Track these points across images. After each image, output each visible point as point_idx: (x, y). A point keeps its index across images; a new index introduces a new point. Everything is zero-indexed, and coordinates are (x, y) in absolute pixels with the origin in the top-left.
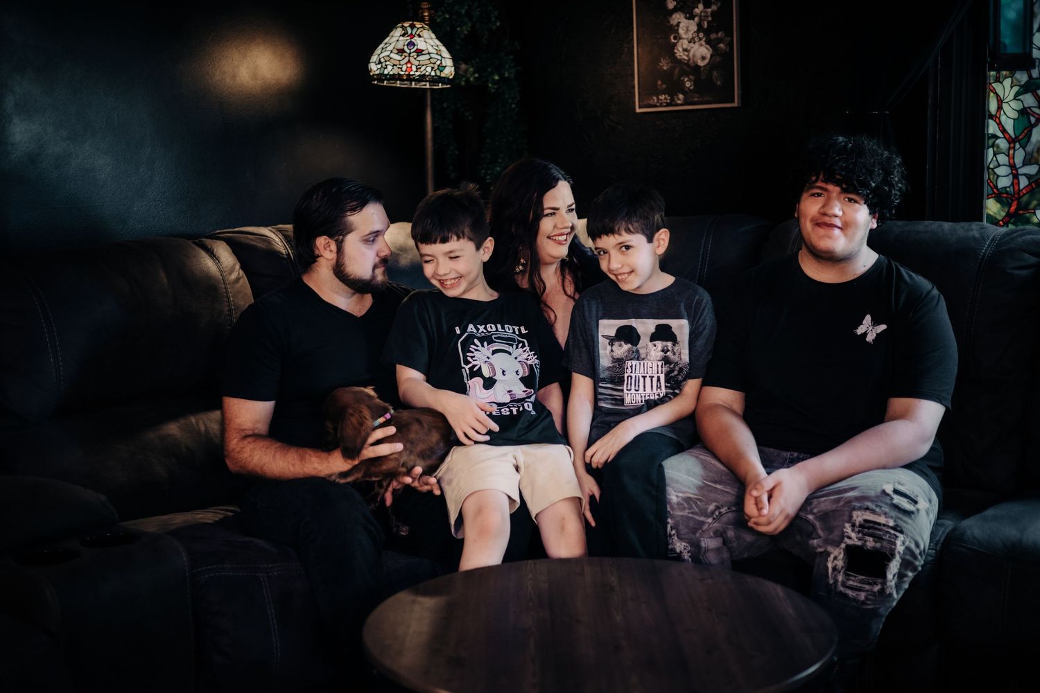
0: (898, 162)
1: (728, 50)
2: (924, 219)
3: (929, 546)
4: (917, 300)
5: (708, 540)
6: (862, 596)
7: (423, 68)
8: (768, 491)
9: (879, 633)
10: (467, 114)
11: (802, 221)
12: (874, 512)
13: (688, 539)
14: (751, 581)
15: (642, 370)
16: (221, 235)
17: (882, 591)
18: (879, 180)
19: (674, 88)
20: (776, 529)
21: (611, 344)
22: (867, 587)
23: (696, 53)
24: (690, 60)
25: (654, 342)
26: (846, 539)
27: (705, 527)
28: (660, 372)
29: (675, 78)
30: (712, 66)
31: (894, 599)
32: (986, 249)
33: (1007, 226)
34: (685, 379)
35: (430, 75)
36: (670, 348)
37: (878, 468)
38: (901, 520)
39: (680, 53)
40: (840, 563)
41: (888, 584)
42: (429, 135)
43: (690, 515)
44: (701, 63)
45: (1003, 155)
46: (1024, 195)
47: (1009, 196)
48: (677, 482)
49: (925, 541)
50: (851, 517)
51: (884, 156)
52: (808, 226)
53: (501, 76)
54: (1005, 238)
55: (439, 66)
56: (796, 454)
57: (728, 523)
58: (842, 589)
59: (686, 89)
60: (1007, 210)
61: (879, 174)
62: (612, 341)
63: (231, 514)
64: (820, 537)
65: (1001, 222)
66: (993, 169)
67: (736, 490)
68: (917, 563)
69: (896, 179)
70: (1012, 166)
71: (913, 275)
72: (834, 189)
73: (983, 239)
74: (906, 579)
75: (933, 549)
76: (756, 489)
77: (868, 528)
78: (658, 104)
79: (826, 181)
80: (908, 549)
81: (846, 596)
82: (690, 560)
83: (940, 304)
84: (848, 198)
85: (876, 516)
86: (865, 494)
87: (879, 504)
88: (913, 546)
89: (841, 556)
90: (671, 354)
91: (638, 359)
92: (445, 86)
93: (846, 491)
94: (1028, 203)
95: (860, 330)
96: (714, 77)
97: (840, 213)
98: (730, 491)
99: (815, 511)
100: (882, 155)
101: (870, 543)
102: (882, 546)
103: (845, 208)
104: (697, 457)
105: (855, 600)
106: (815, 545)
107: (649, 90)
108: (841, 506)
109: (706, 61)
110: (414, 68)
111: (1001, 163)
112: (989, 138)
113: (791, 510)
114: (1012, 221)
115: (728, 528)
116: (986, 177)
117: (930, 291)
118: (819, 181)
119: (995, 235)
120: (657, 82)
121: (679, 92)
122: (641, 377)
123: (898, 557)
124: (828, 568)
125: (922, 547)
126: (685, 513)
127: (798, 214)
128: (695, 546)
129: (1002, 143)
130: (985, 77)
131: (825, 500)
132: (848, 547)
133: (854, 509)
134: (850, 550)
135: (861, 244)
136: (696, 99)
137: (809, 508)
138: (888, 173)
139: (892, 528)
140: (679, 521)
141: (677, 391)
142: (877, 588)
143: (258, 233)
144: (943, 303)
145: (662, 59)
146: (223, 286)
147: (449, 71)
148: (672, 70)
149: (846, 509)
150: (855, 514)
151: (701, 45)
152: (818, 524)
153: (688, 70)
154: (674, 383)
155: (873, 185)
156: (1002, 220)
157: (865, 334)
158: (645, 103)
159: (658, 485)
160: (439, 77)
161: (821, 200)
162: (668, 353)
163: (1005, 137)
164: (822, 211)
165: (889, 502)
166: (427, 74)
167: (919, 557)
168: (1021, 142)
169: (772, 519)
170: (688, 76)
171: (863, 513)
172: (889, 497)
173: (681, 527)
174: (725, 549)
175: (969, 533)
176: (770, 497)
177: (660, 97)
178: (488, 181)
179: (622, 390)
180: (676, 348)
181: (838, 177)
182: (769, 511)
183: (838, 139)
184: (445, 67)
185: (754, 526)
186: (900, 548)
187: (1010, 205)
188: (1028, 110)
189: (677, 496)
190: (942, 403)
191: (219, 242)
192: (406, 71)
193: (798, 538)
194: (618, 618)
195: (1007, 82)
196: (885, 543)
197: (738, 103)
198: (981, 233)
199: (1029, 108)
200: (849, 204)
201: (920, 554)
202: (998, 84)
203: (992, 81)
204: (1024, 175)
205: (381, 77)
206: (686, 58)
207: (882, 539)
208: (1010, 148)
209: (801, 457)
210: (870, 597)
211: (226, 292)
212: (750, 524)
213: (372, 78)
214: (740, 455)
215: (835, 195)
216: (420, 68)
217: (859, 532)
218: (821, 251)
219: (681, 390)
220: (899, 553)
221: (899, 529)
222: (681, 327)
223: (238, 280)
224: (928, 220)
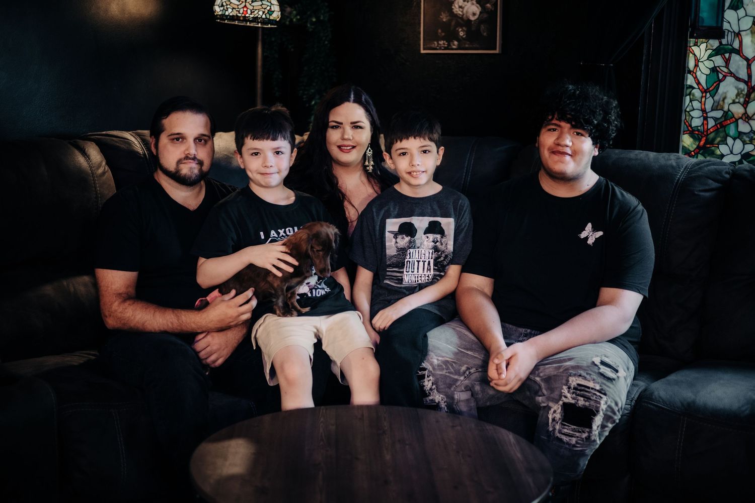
0: (614, 105)
1: (493, 9)
2: (635, 149)
3: (626, 402)
4: (626, 212)
5: (461, 393)
6: (574, 441)
7: (256, 12)
8: (506, 360)
9: (585, 467)
10: (290, 47)
11: (542, 149)
12: (585, 378)
13: (445, 392)
14: (490, 428)
15: (417, 256)
16: (92, 137)
17: (588, 438)
18: (600, 119)
19: (451, 36)
20: (511, 389)
21: (396, 237)
22: (577, 434)
23: (469, 10)
24: (463, 15)
25: (427, 235)
26: (563, 398)
27: (459, 383)
28: (430, 258)
29: (452, 28)
30: (480, 21)
31: (597, 444)
32: (680, 175)
33: (697, 158)
34: (448, 264)
35: (261, 18)
36: (439, 240)
37: (590, 343)
38: (605, 385)
39: (456, 9)
40: (558, 416)
41: (593, 433)
42: (259, 63)
43: (447, 374)
44: (472, 18)
45: (697, 101)
46: (711, 133)
47: (700, 133)
48: (438, 349)
49: (622, 400)
50: (568, 381)
51: (604, 100)
52: (546, 154)
53: (318, 18)
54: (695, 167)
55: (268, 11)
56: (529, 331)
57: (476, 380)
58: (558, 435)
59: (460, 37)
60: (697, 143)
61: (600, 114)
62: (396, 235)
63: (94, 358)
64: (544, 395)
65: (693, 153)
66: (688, 112)
67: (483, 356)
68: (616, 417)
69: (613, 118)
70: (704, 111)
71: (624, 193)
72: (566, 126)
73: (679, 166)
74: (606, 429)
75: (629, 404)
76: (497, 358)
77: (580, 390)
78: (438, 48)
79: (560, 119)
80: (609, 407)
81: (561, 440)
82: (446, 408)
83: (643, 216)
84: (577, 132)
85: (587, 382)
86: (579, 364)
87: (590, 372)
88: (613, 405)
89: (559, 410)
90: (440, 244)
91: (414, 248)
92: (273, 26)
93: (565, 361)
94: (714, 139)
95: (583, 235)
96: (481, 29)
97: (570, 144)
98: (479, 356)
99: (541, 375)
100: (602, 99)
101: (581, 402)
102: (590, 405)
103: (575, 141)
104: (454, 329)
105: (568, 443)
106: (540, 401)
107: (431, 36)
108: (560, 372)
109: (476, 17)
110: (249, 12)
111: (695, 108)
112: (687, 88)
113: (523, 375)
114: (701, 152)
115: (475, 384)
116: (683, 118)
117: (637, 206)
118: (554, 119)
119: (688, 164)
120: (438, 30)
121: (455, 39)
122: (415, 261)
123: (601, 413)
124: (549, 418)
125: (620, 405)
126: (444, 372)
127: (538, 144)
128: (450, 397)
129: (697, 93)
130: (686, 42)
131: (550, 367)
132: (564, 403)
133: (570, 376)
134: (566, 406)
135: (586, 168)
136: (467, 46)
137: (537, 372)
138: (607, 113)
139: (598, 391)
140: (438, 379)
141: (442, 274)
142: (584, 435)
143: (121, 136)
144: (646, 215)
145: (442, 13)
146: (92, 178)
147: (276, 15)
148: (450, 21)
149: (564, 375)
150: (571, 379)
151: (473, 4)
152: (543, 385)
153: (462, 22)
154: (441, 267)
155: (596, 122)
156: (694, 151)
157: (587, 238)
158: (428, 46)
159: (422, 350)
160: (269, 19)
161: (556, 134)
162: (437, 243)
163: (699, 88)
164: (556, 142)
165: (597, 371)
166: (259, 16)
167: (617, 413)
168: (711, 92)
169: (508, 382)
170: (461, 27)
171: (577, 379)
172: (597, 367)
173: (440, 383)
174: (472, 400)
175: (656, 393)
176: (508, 365)
177: (440, 42)
178: (304, 100)
179: (403, 272)
180: (443, 240)
181: (569, 116)
182: (506, 375)
183: (568, 88)
184: (274, 11)
185: (495, 386)
186: (603, 406)
187: (700, 140)
188: (718, 68)
189: (438, 360)
190: (640, 293)
191: (89, 143)
192: (243, 13)
193: (528, 393)
194: (388, 457)
195: (703, 46)
196: (592, 403)
197: (499, 51)
198: (676, 163)
199: (718, 67)
200: (577, 137)
201: (618, 411)
202: (696, 47)
203: (691, 45)
204: (712, 117)
205: (223, 17)
206: (461, 13)
207: (591, 399)
208: (702, 97)
209: (533, 332)
210: (579, 441)
211: (94, 183)
212: (492, 384)
213: (216, 17)
214: (487, 330)
215: (566, 130)
216: (254, 12)
217: (573, 393)
218: (556, 173)
219: (445, 273)
220: (603, 410)
221: (603, 392)
222: (448, 224)
223: (104, 173)
224: (638, 150)
